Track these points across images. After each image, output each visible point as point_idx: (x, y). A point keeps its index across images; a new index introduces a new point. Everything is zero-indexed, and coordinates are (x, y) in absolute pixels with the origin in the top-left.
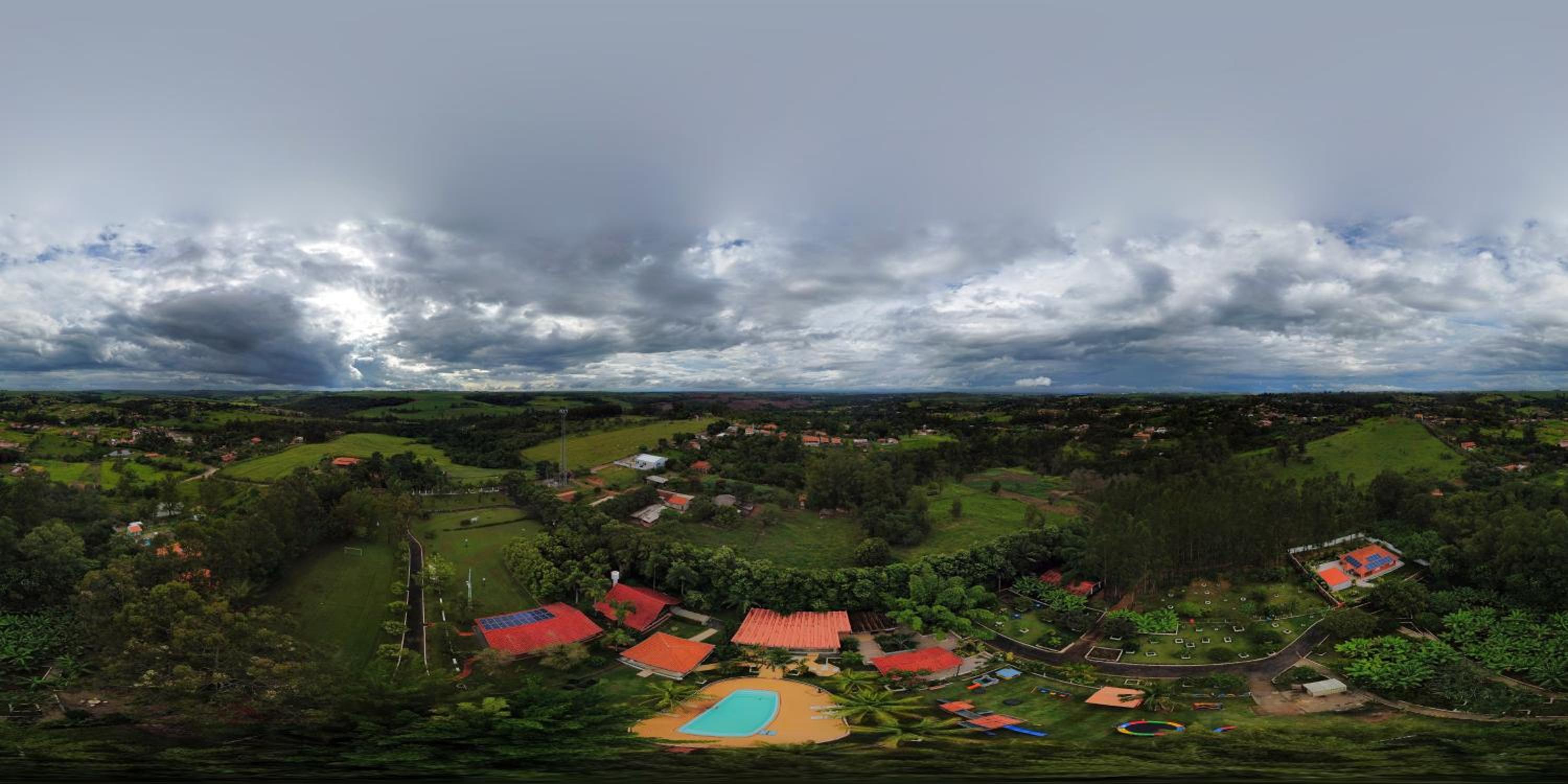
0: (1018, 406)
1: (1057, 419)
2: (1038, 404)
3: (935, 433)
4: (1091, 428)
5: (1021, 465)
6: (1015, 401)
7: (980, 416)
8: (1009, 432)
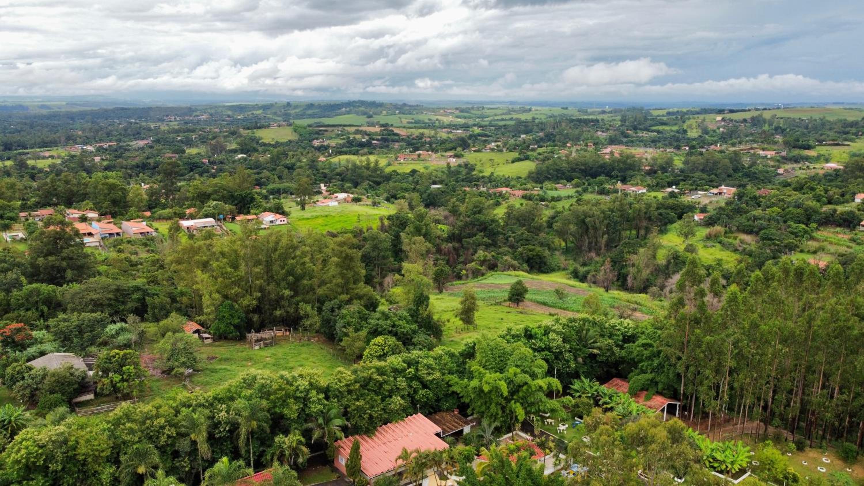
0: (549, 138)
1: (652, 173)
2: (601, 135)
3: (357, 200)
4: (740, 196)
5: (559, 269)
6: (542, 126)
7: (453, 162)
8: (528, 198)
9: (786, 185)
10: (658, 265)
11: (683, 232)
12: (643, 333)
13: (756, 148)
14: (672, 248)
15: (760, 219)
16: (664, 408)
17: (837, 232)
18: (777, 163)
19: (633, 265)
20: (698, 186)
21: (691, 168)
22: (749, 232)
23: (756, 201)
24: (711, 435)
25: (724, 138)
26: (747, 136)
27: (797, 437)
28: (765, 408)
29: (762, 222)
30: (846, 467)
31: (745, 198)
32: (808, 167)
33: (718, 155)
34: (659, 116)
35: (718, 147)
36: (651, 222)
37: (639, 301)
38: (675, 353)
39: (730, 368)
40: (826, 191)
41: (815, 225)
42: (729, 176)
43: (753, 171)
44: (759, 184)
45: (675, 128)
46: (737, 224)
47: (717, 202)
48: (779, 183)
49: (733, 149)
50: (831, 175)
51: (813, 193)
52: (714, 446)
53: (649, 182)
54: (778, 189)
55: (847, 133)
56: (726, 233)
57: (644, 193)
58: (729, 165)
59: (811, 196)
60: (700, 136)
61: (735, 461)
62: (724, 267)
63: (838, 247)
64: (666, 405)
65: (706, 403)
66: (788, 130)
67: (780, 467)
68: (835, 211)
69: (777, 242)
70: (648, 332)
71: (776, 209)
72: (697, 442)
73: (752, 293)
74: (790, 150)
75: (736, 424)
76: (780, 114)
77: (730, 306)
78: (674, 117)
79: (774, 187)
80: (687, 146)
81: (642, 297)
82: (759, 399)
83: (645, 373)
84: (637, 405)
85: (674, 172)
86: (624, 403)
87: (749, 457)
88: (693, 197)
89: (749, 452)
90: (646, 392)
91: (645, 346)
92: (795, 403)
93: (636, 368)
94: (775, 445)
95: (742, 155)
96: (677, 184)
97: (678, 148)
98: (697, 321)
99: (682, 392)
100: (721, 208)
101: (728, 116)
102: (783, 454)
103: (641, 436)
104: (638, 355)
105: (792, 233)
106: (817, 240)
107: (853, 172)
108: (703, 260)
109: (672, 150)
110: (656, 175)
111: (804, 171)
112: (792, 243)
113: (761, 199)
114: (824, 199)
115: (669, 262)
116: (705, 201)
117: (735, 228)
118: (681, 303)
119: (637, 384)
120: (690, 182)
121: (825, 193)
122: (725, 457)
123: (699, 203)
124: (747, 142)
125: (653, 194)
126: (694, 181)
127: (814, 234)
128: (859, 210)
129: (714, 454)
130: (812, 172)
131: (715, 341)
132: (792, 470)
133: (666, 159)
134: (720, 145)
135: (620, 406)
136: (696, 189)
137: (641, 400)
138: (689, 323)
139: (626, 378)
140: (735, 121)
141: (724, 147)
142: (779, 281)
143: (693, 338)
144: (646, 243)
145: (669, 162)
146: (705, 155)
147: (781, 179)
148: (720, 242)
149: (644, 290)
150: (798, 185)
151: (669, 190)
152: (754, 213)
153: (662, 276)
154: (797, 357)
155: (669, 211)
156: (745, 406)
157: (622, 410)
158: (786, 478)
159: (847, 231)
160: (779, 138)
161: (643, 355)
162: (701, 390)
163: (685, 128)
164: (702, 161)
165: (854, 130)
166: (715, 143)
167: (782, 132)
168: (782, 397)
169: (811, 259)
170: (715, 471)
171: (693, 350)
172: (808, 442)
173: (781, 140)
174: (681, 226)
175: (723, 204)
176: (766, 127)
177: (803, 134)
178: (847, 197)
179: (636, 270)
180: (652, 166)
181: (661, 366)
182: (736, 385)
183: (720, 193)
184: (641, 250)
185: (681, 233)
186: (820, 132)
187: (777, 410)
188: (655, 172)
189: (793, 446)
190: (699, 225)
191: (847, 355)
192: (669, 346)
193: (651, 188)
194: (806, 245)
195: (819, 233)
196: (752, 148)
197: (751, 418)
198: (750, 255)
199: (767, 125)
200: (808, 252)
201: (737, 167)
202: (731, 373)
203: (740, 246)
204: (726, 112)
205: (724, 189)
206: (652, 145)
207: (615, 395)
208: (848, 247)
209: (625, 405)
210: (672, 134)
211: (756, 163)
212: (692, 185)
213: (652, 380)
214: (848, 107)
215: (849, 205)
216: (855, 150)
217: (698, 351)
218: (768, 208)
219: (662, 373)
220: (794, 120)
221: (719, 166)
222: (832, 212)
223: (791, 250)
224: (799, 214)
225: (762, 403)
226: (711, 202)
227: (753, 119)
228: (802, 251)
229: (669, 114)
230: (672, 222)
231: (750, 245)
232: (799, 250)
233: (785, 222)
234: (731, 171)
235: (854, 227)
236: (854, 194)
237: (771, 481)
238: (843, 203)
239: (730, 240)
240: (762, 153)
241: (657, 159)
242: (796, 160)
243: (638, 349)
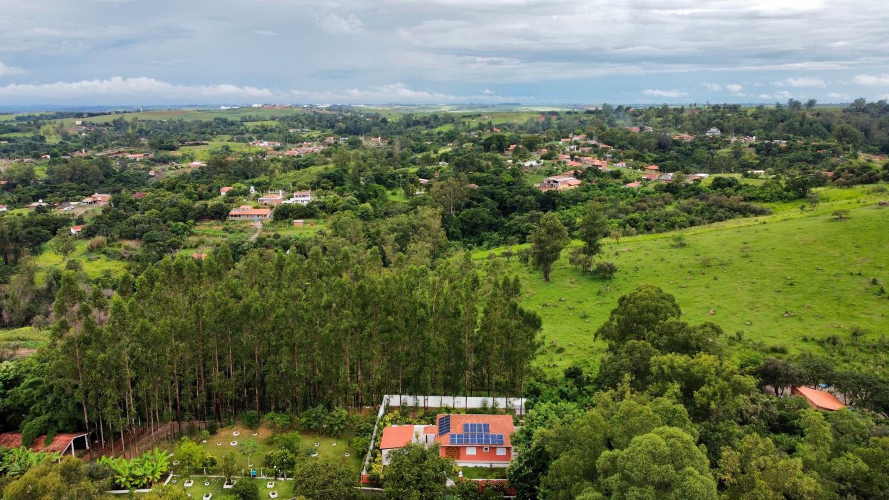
1: (10, 187)
9: (159, 186)
10: (37, 291)
11: (60, 249)
12: (28, 371)
13: (124, 152)
14: (51, 268)
15: (140, 223)
16: (70, 445)
17: (212, 225)
18: (148, 166)
19: (7, 297)
20: (69, 196)
21: (57, 178)
22: (132, 237)
23: (133, 205)
24: (127, 454)
25: (89, 144)
26: (112, 140)
27: (209, 422)
28: (175, 407)
29: (143, 225)
30: (252, 433)
31: (121, 204)
32: (176, 167)
33: (85, 162)
34: (6, 121)
35: (84, 153)
36: (19, 244)
37: (22, 335)
38: (69, 383)
39: (132, 379)
40: (196, 188)
41: (191, 221)
42: (102, 182)
43: (125, 175)
44: (133, 188)
45: (29, 135)
46: (118, 231)
47: (93, 211)
48: (153, 185)
49: (100, 154)
50: (197, 173)
51: (185, 191)
52: (131, 464)
53: (9, 198)
54: (153, 191)
55: (204, 133)
56: (108, 242)
57: (4, 212)
58: (98, 170)
59: (183, 194)
60: (61, 143)
61: (155, 469)
62: (113, 277)
63: (215, 238)
64: (72, 442)
65: (115, 423)
66: (151, 132)
67: (197, 457)
68: (206, 205)
69: (161, 243)
70: (33, 368)
71: (153, 210)
72: (113, 467)
73: (138, 299)
74: (156, 151)
75: (150, 433)
76: (141, 117)
77: (116, 317)
78: (26, 123)
79: (148, 189)
80: (48, 154)
81: (25, 331)
82: (167, 400)
83: (39, 416)
84: (36, 454)
85: (37, 184)
86: (20, 459)
87: (168, 460)
88: (65, 209)
89: (167, 455)
90: (45, 437)
91: (32, 385)
92: (200, 392)
93: (27, 414)
94: (191, 438)
95: (110, 160)
96: (44, 197)
97: (37, 156)
98: (87, 342)
99: (87, 422)
100: (98, 217)
101: (89, 120)
102: (198, 444)
103: (28, 492)
104: (26, 399)
105: (173, 232)
106: (196, 235)
107: (214, 168)
108: (90, 274)
109: (30, 159)
110: (16, 190)
111: (173, 172)
112: (175, 241)
113: (138, 203)
114: (195, 195)
115: (50, 285)
116: (80, 212)
117: (117, 236)
118: (64, 327)
119: (31, 431)
120: (59, 193)
121: (196, 190)
122: (145, 470)
123: (73, 215)
124: (113, 146)
125: (16, 211)
126: (63, 192)
127: (193, 230)
128: (226, 202)
129: (133, 472)
130: (181, 172)
131: (109, 357)
132: (208, 455)
133: (24, 170)
134: (85, 151)
135: (16, 464)
136: (67, 200)
137: (40, 447)
138: (79, 346)
139: (18, 428)
140: (97, 125)
141: (90, 152)
142: (163, 281)
143: (85, 361)
144: (18, 269)
145: (30, 173)
146: (70, 162)
147: (154, 180)
148: (104, 253)
149: (26, 321)
150: (170, 186)
151: (36, 204)
152: (133, 217)
153: (45, 302)
154: (193, 349)
155: (39, 228)
156: (154, 412)
157: (19, 467)
158: (205, 465)
159: (219, 222)
160: (144, 140)
161: (33, 397)
162: (106, 412)
163: (42, 134)
164: (68, 169)
165: (209, 130)
166: (79, 149)
167: (147, 135)
168: (188, 390)
169: (194, 254)
170: (138, 489)
171: (89, 373)
172: (219, 424)
173: (146, 143)
174: (57, 243)
175: (100, 213)
176: (130, 131)
177: (166, 136)
178: (214, 191)
179: (11, 301)
180: (9, 179)
181: (56, 401)
182: (140, 395)
183: (95, 202)
184: (13, 278)
185: (59, 251)
186: (181, 133)
187: (186, 405)
188: (14, 186)
189: (206, 432)
190: (76, 238)
191: (234, 334)
192: (61, 377)
193: (12, 205)
194: (188, 241)
195: (197, 228)
196: (119, 153)
197: (163, 421)
198: (138, 261)
199: (130, 128)
200: (191, 247)
201: (108, 172)
202: (133, 384)
203: (126, 253)
204: (85, 115)
205: (98, 196)
206: (5, 155)
207: (6, 454)
208: (223, 237)
209: (22, 461)
210: (27, 141)
211: (126, 167)
212: (61, 196)
213: (49, 421)
214: (200, 109)
215: (216, 199)
216: (213, 149)
217: (93, 372)
218: (146, 210)
219: (60, 409)
220: (155, 122)
221: (89, 173)
222: (203, 207)
223: (175, 248)
224: (175, 212)
225: (171, 403)
226: (86, 212)
227: (115, 122)
228: (185, 248)
229: (18, 119)
230: (46, 239)
231: (135, 250)
232: (182, 247)
233: (165, 222)
234: (102, 177)
235: (225, 218)
236: (219, 188)
237: (193, 474)
238: (212, 197)
239: (115, 249)
240: (130, 156)
241: (13, 171)
242: (165, 161)
243: (25, 391)
